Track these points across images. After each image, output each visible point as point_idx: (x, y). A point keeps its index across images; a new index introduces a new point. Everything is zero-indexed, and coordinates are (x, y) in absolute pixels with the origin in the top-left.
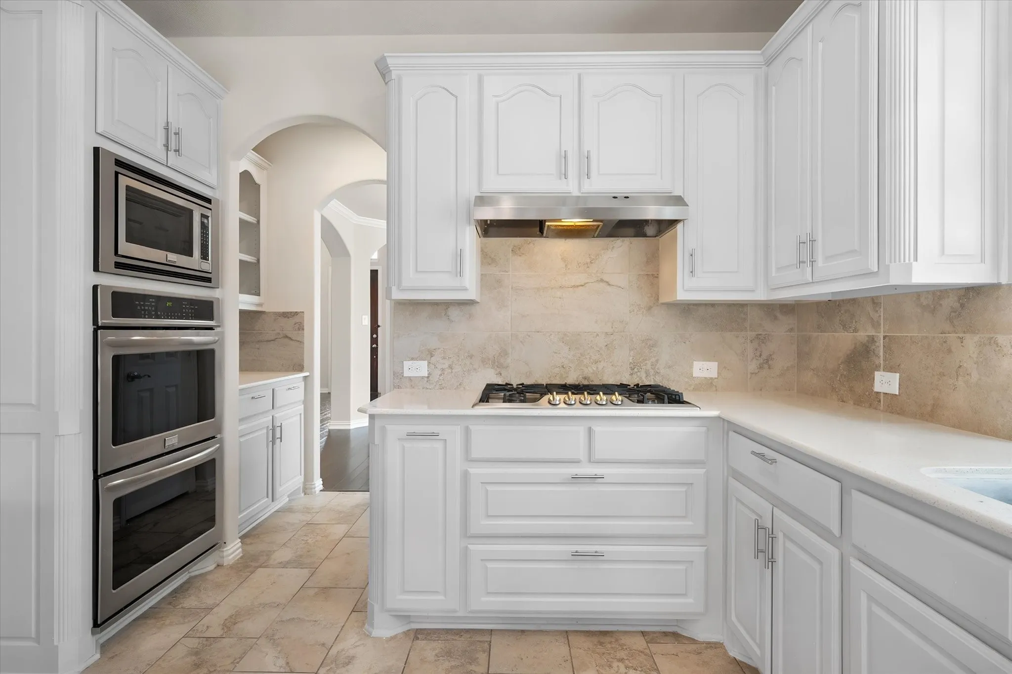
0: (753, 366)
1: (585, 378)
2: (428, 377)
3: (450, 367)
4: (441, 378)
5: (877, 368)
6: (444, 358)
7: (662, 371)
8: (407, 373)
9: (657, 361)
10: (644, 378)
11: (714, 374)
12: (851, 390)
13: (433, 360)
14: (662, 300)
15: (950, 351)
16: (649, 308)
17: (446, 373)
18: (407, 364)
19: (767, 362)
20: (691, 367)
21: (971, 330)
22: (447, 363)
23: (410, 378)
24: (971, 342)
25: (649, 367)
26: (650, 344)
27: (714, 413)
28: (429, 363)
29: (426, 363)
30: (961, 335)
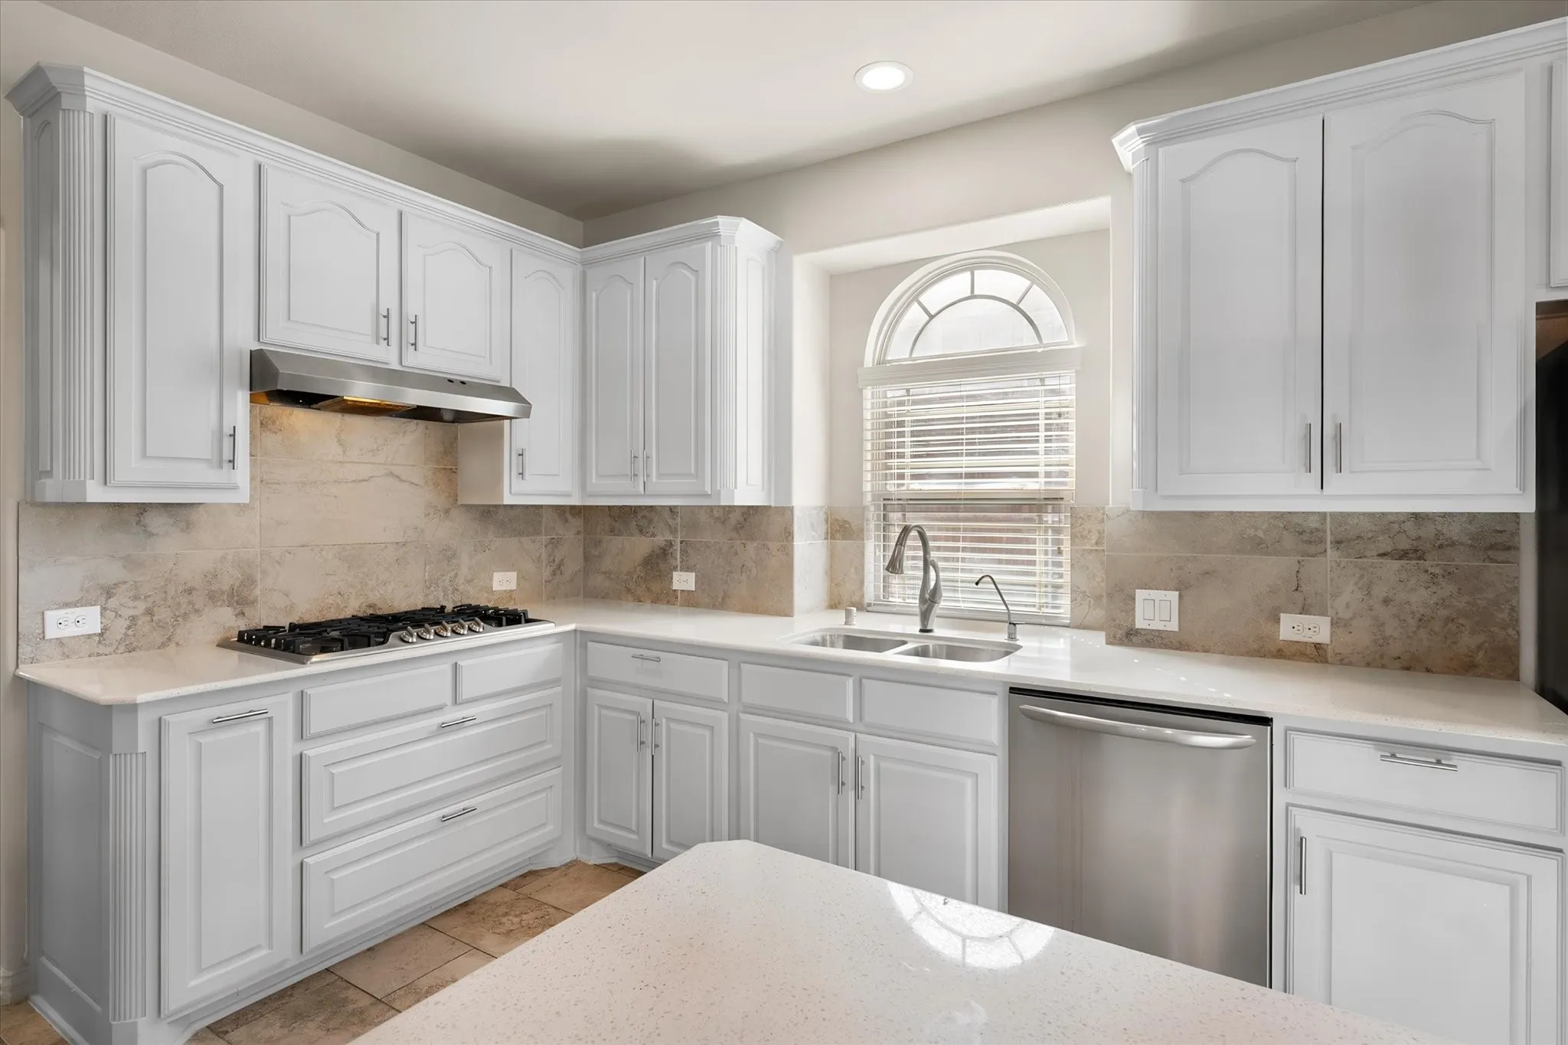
0: (546, 573)
1: (370, 606)
2: (101, 635)
3: (149, 612)
4: (130, 632)
5: (675, 568)
6: (136, 598)
7: (461, 588)
8: (52, 633)
9: (456, 575)
10: (441, 598)
11: (513, 586)
12: (648, 589)
13: (113, 603)
14: (459, 503)
15: (736, 553)
16: (447, 512)
17: (140, 622)
18: (52, 616)
19: (558, 568)
20: (491, 579)
21: (752, 538)
22: (141, 606)
23: (60, 642)
24: (751, 546)
25: (447, 583)
26: (449, 555)
27: (571, 627)
28: (104, 609)
29: (98, 608)
30: (744, 542)
